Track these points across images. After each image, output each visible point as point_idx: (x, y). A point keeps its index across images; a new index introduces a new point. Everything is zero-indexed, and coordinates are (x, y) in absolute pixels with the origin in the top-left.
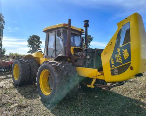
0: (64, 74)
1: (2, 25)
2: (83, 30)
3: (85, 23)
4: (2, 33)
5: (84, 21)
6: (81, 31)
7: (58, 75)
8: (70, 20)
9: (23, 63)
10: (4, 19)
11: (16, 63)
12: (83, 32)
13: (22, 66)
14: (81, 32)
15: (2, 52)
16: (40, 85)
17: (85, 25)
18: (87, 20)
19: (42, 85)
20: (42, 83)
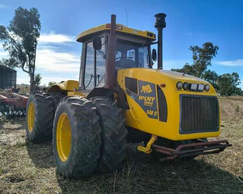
0: (90, 121)
1: (37, 30)
2: (151, 34)
3: (157, 20)
4: (36, 45)
5: (156, 16)
6: (146, 36)
7: (77, 124)
8: (113, 17)
9: (41, 101)
10: (39, 19)
11: (31, 100)
12: (153, 38)
13: (38, 106)
14: (146, 38)
15: (35, 80)
16: (57, 142)
17: (157, 23)
18: (163, 13)
19: (60, 142)
20: (60, 139)
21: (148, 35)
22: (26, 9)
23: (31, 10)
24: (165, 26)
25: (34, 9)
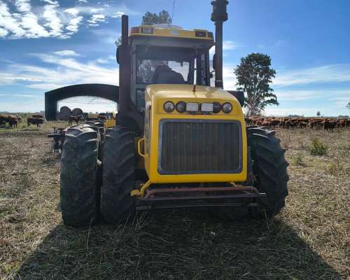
2: (202, 33)
6: (194, 37)
12: (207, 38)
21: (196, 36)
22: (155, 14)
23: (160, 14)
24: (226, 19)
25: (164, 12)
